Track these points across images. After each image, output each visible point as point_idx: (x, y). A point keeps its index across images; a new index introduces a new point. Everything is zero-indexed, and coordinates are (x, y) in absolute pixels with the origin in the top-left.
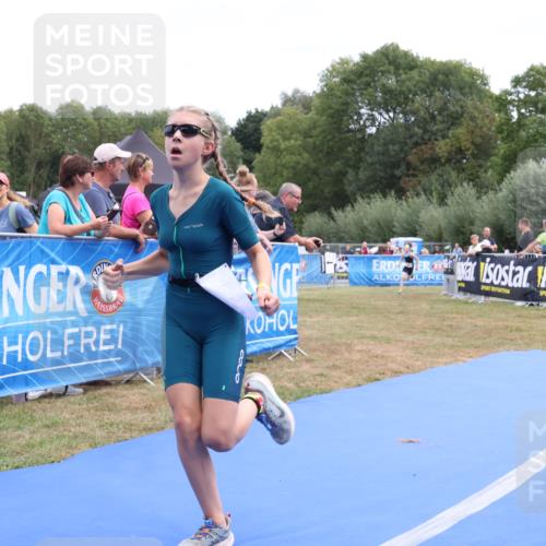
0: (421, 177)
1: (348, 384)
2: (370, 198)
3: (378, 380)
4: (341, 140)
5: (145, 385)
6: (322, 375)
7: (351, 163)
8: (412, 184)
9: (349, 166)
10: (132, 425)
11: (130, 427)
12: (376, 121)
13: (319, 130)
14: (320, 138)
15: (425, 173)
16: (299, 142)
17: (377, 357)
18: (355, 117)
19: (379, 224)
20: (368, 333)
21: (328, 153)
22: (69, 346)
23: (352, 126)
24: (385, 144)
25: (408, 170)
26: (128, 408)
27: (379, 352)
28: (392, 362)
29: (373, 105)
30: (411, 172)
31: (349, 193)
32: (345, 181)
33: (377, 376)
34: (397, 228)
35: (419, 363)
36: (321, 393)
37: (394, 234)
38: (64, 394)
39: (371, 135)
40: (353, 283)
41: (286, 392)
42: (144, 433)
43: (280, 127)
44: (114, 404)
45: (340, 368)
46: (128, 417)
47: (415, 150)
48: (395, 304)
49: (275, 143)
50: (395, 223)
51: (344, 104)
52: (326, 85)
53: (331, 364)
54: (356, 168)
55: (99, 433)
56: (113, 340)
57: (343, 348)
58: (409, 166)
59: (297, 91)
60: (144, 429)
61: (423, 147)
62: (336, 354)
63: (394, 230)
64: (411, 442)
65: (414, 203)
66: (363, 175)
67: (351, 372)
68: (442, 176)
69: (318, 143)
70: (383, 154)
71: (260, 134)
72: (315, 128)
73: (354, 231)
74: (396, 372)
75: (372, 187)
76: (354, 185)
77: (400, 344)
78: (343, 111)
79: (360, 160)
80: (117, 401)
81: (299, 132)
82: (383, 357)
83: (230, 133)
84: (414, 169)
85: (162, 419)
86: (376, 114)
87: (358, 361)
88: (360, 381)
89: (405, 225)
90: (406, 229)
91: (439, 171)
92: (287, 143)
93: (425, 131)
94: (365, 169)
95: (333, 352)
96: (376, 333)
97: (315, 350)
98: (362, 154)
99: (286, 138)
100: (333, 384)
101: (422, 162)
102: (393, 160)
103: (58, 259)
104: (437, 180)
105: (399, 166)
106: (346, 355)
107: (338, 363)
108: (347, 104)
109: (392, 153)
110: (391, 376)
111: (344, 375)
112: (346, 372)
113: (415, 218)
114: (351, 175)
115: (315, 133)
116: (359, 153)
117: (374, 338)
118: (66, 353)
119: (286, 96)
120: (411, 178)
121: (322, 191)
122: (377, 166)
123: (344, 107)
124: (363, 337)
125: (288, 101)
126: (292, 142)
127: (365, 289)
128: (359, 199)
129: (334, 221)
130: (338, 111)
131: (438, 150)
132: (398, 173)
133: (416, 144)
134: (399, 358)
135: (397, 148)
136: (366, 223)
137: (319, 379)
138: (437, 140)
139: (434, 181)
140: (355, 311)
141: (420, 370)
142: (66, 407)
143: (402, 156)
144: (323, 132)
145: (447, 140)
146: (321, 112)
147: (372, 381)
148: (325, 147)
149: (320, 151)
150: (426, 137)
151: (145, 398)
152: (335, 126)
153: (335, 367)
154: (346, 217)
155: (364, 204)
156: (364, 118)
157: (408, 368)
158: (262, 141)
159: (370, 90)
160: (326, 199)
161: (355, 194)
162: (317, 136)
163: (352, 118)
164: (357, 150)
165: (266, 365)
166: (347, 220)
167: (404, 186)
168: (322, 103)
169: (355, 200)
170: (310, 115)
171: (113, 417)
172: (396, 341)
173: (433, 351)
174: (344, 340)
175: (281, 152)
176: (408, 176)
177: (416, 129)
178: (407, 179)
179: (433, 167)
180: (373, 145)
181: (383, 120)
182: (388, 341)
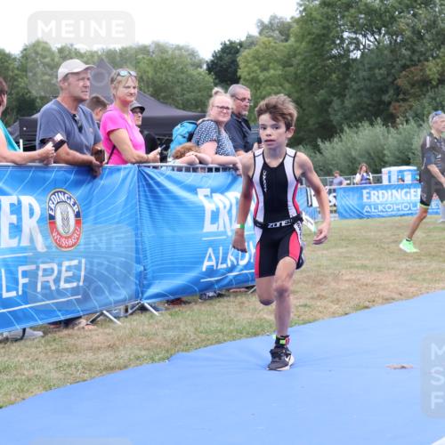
0: (412, 102)
1: (333, 313)
2: (357, 127)
3: (367, 307)
4: (324, 66)
5: (111, 324)
6: (305, 306)
7: (336, 91)
8: (402, 109)
9: (335, 95)
10: (92, 365)
11: (89, 367)
12: (361, 45)
13: (299, 57)
14: (301, 67)
15: (417, 97)
16: (280, 72)
17: (366, 285)
18: (338, 42)
19: (369, 154)
20: (357, 263)
21: (311, 82)
22: (24, 285)
23: (334, 52)
24: (371, 69)
25: (398, 95)
26: (90, 349)
27: (370, 281)
28: (384, 289)
29: (356, 27)
30: (401, 96)
31: (335, 123)
32: (330, 110)
33: (367, 304)
34: (389, 157)
35: (412, 289)
36: (305, 323)
37: (386, 164)
38: (22, 338)
39: (356, 60)
40: (342, 216)
41: (265, 325)
42: (104, 373)
43: (256, 58)
44: (74, 345)
45: (326, 298)
46: (89, 356)
47: (404, 73)
48: (388, 234)
49: (252, 75)
50: (386, 152)
51: (324, 28)
52: (305, 10)
53: (316, 294)
54: (342, 96)
55: (54, 375)
56: (75, 278)
57: (330, 278)
58: (398, 90)
59: (274, 17)
60: (106, 369)
61: (412, 69)
62: (322, 285)
63: (386, 159)
64: (403, 367)
65: (404, 129)
66: (349, 103)
67: (338, 301)
68: (435, 99)
69: (299, 71)
70: (369, 79)
71: (238, 65)
72: (295, 56)
73: (343, 163)
74: (387, 299)
75: (359, 114)
76: (340, 114)
77: (393, 271)
78: (324, 35)
79: (345, 87)
80: (79, 342)
81: (278, 61)
82: (373, 285)
83: (205, 67)
84: (404, 94)
85: (126, 357)
86: (360, 37)
87: (345, 291)
88: (347, 310)
89: (397, 153)
90: (399, 158)
91: (431, 94)
92: (266, 73)
93: (414, 52)
94: (351, 97)
95: (319, 283)
96: (367, 262)
97: (299, 282)
98: (348, 81)
99: (264, 69)
100: (317, 314)
101: (413, 85)
102: (379, 85)
103: (7, 189)
104: (429, 104)
105: (387, 92)
106: (333, 284)
107: (324, 293)
108: (327, 28)
109: (379, 78)
110: (382, 304)
111: (330, 304)
112: (332, 302)
113: (406, 145)
114: (336, 104)
115: (295, 61)
116: (344, 79)
117: (364, 267)
118: (20, 293)
119: (262, 23)
120: (401, 103)
121: (306, 122)
122: (364, 93)
123: (325, 31)
124: (352, 267)
125: (264, 28)
126: (272, 72)
127: (357, 221)
128: (346, 128)
129: (321, 153)
130: (318, 35)
131: (428, 72)
132: (386, 98)
133: (404, 67)
134: (392, 286)
135: (383, 71)
136: (354, 154)
137: (302, 309)
138: (427, 60)
139: (427, 104)
140: (344, 243)
141: (414, 296)
142: (21, 351)
143: (390, 79)
144: (304, 60)
145: (438, 60)
146: (300, 38)
147: (361, 309)
148: (307, 76)
149: (303, 81)
150: (415, 58)
151: (109, 337)
152: (317, 52)
153: (320, 297)
154: (333, 149)
155: (351, 134)
156: (347, 42)
157: (401, 294)
158: (239, 74)
159: (352, 11)
160: (311, 131)
161: (341, 125)
162: (299, 65)
163: (334, 42)
164: (341, 76)
165: (244, 299)
166: (334, 152)
167: (394, 111)
168: (301, 28)
169: (342, 130)
170: (290, 43)
171: (72, 358)
172: (389, 269)
173: (428, 276)
174: (331, 271)
175: (261, 84)
176: (397, 101)
177: (404, 51)
178: (397, 104)
179: (424, 89)
180: (358, 70)
181: (367, 42)
182: (379, 269)
